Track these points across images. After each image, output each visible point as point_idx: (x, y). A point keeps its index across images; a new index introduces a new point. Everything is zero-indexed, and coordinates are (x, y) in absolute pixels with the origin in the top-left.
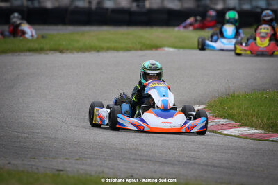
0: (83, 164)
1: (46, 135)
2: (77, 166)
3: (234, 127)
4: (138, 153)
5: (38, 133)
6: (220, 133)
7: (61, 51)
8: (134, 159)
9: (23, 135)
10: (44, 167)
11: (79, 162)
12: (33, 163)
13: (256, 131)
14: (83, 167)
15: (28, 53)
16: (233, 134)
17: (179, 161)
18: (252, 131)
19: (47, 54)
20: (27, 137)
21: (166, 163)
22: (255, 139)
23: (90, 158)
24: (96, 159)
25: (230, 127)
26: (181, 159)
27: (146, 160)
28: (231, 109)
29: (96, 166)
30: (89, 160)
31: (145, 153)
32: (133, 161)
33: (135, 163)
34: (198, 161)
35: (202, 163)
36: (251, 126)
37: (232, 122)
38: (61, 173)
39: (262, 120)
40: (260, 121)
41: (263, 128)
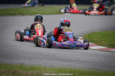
0: (32, 61)
1: (17, 50)
2: (29, 62)
3: (95, 46)
4: (55, 56)
5: (13, 49)
7: (23, 15)
8: (53, 59)
9: (7, 49)
10: (16, 63)
11: (30, 60)
12: (11, 61)
13: (104, 47)
14: (32, 62)
15: (9, 16)
17: (72, 60)
18: (102, 47)
19: (17, 16)
20: (9, 50)
21: (66, 61)
23: (35, 59)
24: (37, 59)
25: (93, 46)
26: (72, 59)
27: (58, 59)
28: (93, 38)
29: (38, 62)
30: (34, 60)
32: (53, 60)
33: (54, 61)
34: (79, 60)
35: (81, 61)
36: (102, 45)
37: (94, 44)
38: (23, 65)
39: (106, 43)
40: (105, 43)
41: (106, 46)
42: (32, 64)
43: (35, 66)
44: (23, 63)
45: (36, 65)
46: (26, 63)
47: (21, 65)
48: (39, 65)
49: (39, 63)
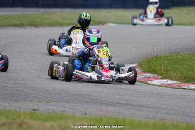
0: (51, 105)
1: (25, 85)
2: (47, 107)
3: (158, 79)
4: (90, 97)
5: (20, 84)
6: (148, 84)
7: (36, 26)
8: (87, 102)
9: (9, 85)
10: (24, 108)
11: (48, 104)
12: (16, 105)
13: (173, 82)
15: (13, 28)
16: (157, 84)
17: (118, 103)
18: (170, 82)
19: (26, 28)
20: (12, 87)
21: (110, 105)
22: (172, 88)
23: (56, 101)
24: (61, 102)
25: (154, 79)
26: (120, 102)
27: (95, 102)
28: (155, 66)
29: (61, 107)
30: (55, 103)
31: (95, 98)
33: (88, 105)
34: (132, 103)
35: (135, 104)
36: (169, 78)
37: (156, 76)
38: (36, 111)
39: (177, 74)
40: (175, 75)
41: (177, 80)
42: (51, 109)
43: (57, 114)
44: (36, 109)
45: (59, 112)
46: (41, 109)
47: (33, 111)
48: (63, 112)
49: (63, 109)
